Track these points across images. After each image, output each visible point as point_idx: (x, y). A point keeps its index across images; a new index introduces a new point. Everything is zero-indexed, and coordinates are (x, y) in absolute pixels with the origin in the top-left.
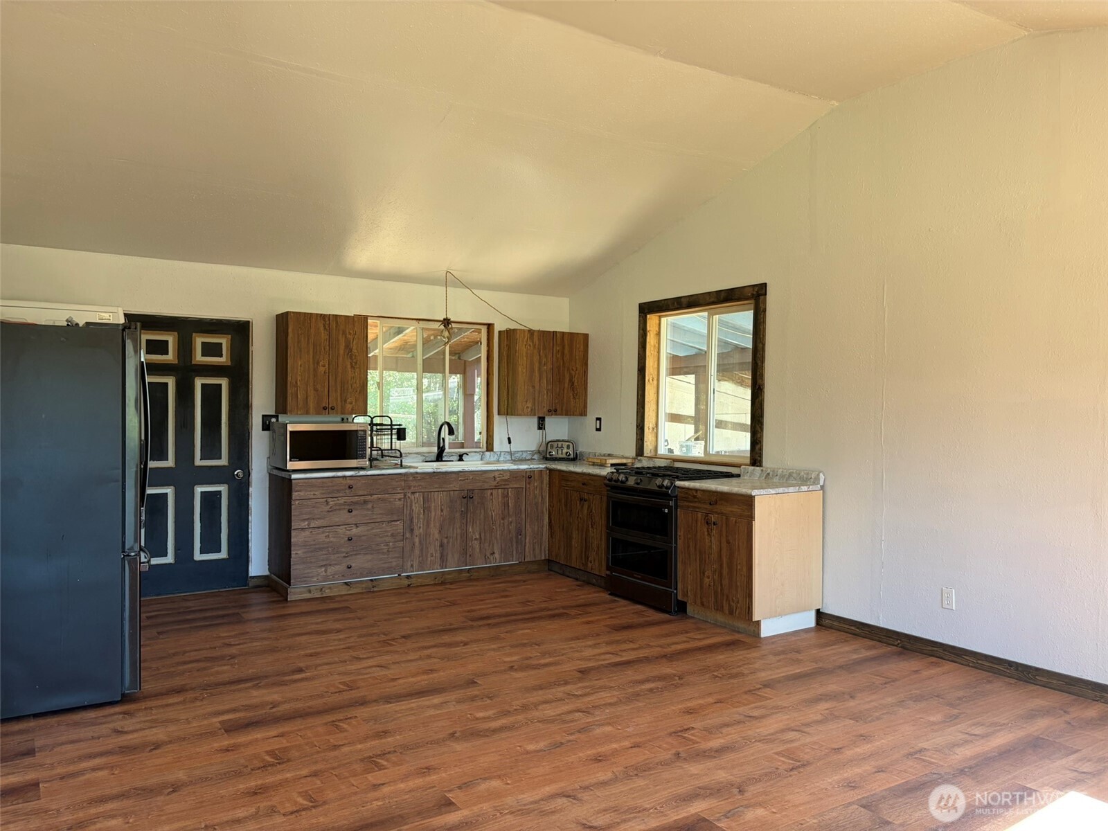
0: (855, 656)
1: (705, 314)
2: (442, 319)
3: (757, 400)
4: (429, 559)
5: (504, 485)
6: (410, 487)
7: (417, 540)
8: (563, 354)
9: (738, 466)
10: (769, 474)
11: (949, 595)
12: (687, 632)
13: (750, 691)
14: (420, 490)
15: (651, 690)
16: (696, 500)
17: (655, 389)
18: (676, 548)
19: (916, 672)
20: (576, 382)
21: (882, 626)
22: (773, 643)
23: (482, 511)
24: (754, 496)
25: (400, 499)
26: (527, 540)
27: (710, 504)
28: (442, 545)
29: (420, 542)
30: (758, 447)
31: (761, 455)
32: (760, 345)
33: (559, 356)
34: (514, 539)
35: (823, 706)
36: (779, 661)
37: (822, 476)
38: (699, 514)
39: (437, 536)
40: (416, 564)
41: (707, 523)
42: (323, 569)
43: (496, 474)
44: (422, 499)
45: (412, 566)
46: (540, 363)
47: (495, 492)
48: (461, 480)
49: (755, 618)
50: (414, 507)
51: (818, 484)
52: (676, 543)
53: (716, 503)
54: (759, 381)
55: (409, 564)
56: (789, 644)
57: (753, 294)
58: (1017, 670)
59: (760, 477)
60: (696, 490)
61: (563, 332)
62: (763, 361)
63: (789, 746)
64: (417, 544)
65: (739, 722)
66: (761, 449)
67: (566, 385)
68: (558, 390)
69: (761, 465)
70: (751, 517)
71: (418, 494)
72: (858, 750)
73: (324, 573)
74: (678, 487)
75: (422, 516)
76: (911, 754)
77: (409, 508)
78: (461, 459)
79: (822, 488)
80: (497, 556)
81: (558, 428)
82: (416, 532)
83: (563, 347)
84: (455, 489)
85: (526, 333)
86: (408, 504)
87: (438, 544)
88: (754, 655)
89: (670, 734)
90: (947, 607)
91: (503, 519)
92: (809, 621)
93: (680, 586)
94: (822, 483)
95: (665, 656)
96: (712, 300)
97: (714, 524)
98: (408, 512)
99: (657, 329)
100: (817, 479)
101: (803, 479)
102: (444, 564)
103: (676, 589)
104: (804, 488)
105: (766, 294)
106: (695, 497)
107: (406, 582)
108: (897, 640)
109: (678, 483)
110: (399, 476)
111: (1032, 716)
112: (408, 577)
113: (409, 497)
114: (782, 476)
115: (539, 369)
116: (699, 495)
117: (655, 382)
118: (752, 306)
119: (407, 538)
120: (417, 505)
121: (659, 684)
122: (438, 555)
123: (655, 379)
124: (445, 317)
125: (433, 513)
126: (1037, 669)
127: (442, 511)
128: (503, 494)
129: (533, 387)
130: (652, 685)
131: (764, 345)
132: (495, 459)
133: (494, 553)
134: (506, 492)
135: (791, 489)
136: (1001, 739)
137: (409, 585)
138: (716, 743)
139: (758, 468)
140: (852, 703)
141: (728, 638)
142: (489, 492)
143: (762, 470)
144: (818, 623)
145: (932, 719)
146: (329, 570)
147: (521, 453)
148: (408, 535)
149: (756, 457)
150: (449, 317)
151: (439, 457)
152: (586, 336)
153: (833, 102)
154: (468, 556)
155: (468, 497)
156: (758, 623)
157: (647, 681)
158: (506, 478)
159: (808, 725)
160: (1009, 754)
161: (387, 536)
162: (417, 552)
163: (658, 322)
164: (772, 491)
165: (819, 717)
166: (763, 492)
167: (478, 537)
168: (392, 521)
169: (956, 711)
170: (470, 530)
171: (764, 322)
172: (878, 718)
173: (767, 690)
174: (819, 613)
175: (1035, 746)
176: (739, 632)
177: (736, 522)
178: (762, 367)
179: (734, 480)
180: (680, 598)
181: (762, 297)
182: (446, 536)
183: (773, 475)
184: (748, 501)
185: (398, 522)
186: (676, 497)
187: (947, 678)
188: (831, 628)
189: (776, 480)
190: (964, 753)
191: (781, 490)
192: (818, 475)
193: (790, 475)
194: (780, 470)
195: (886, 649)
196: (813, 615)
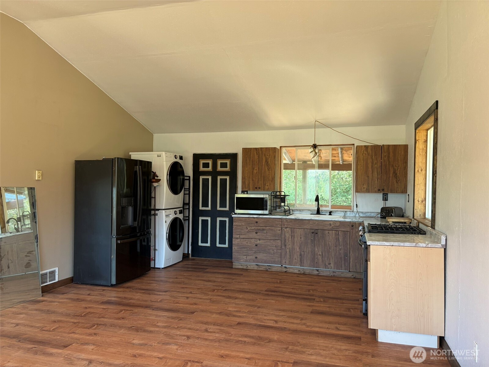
2: (312, 145)
4: (294, 261)
5: (337, 229)
6: (284, 225)
7: (288, 250)
8: (389, 157)
10: (431, 233)
14: (289, 227)
17: (424, 177)
20: (398, 173)
23: (323, 241)
25: (279, 230)
26: (351, 260)
28: (301, 255)
29: (289, 251)
31: (434, 221)
33: (386, 159)
34: (343, 259)
39: (298, 250)
40: (287, 262)
42: (245, 257)
43: (331, 223)
44: (290, 231)
45: (285, 262)
46: (372, 163)
47: (330, 232)
48: (310, 224)
50: (286, 235)
51: (440, 243)
55: (284, 261)
61: (389, 145)
64: (288, 252)
66: (434, 217)
67: (391, 175)
68: (385, 178)
69: (434, 228)
71: (288, 228)
73: (246, 259)
75: (290, 239)
77: (284, 235)
78: (330, 214)
80: (332, 265)
82: (287, 247)
83: (389, 153)
84: (308, 228)
85: (363, 147)
86: (283, 233)
87: (299, 254)
91: (336, 247)
98: (283, 236)
99: (425, 138)
102: (302, 264)
107: (285, 270)
110: (278, 219)
112: (285, 267)
113: (284, 229)
115: (372, 167)
117: (424, 172)
119: (283, 249)
120: (288, 234)
122: (299, 259)
124: (314, 143)
125: (296, 239)
127: (301, 238)
128: (335, 233)
129: (368, 177)
133: (330, 264)
134: (337, 233)
137: (286, 272)
139: (430, 229)
142: (327, 231)
146: (248, 258)
148: (283, 247)
150: (316, 143)
151: (318, 212)
152: (408, 145)
154: (315, 263)
155: (315, 233)
158: (338, 225)
161: (273, 246)
162: (288, 256)
163: (426, 134)
167: (321, 254)
168: (276, 240)
170: (316, 250)
181: (437, 110)
182: (303, 251)
185: (278, 241)
192: (441, 236)
193: (435, 235)
194: (434, 232)
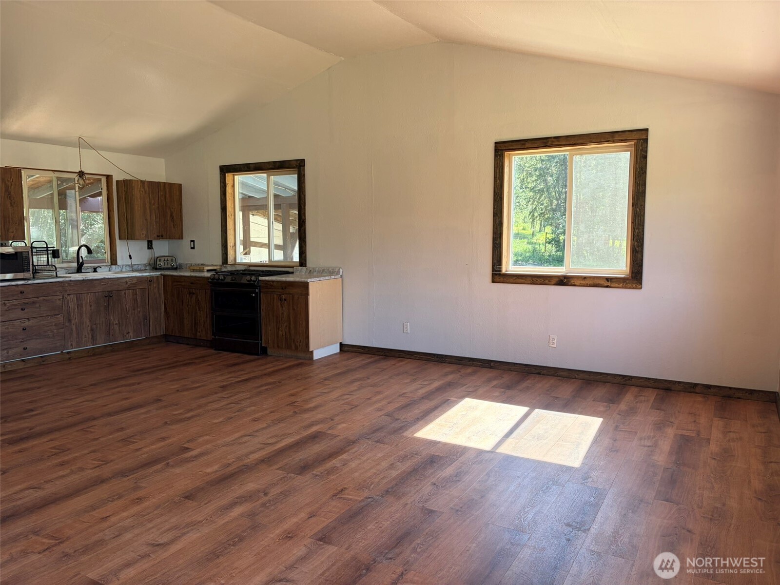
0: (364, 362)
1: (265, 175)
2: (78, 171)
3: (302, 228)
4: (84, 340)
5: (134, 287)
6: (66, 291)
7: (74, 327)
8: (165, 197)
9: (292, 267)
10: (311, 271)
11: (407, 326)
12: (272, 363)
13: (318, 383)
14: (73, 293)
15: (266, 389)
16: (273, 287)
17: (233, 221)
18: (260, 316)
19: (394, 364)
20: (175, 216)
21: (374, 346)
22: (321, 362)
23: (119, 305)
24: (309, 283)
25: (59, 300)
26: (151, 323)
27: (282, 289)
28: (92, 330)
29: (76, 328)
30: (303, 255)
31: (305, 260)
32: (303, 196)
33: (163, 199)
34: (142, 323)
35: (356, 384)
36: (328, 369)
37: (341, 270)
38: (275, 296)
39: (88, 323)
40: (74, 344)
41: (281, 300)
42: (6, 352)
43: (128, 280)
44: (75, 299)
45: (72, 345)
46: (150, 203)
47: (127, 292)
48: (103, 285)
49: (311, 350)
50: (70, 305)
51: (339, 274)
52: (260, 314)
53: (286, 288)
54: (303, 217)
55: (69, 344)
56: (328, 361)
57: (297, 165)
58: (437, 357)
59: (306, 273)
60: (273, 282)
61: (165, 183)
62: (305, 205)
63: (347, 401)
64: (74, 329)
65: (319, 396)
66: (305, 257)
67: (169, 219)
68: (163, 222)
69: (305, 266)
70: (307, 294)
71: (72, 296)
72: (378, 397)
73: (6, 354)
74: (261, 281)
75: (76, 310)
76: (401, 395)
77: (66, 306)
78: (95, 270)
79: (341, 276)
80: (131, 334)
81: (162, 248)
82: (73, 322)
83: (166, 193)
84: (99, 291)
85: (139, 183)
86: (66, 303)
87: (89, 328)
88: (314, 368)
89: (287, 405)
90: (406, 332)
91: (134, 310)
92: (336, 349)
93: (263, 338)
94: (341, 274)
95: (265, 375)
96: (271, 167)
97: (285, 300)
98: (66, 308)
99: (232, 183)
100: (339, 271)
101: (331, 272)
102: (95, 342)
103: (261, 340)
104: (333, 277)
105: (304, 166)
106: (272, 286)
107: (68, 356)
108: (382, 352)
109: (261, 278)
110: (58, 284)
111: (446, 375)
112: (68, 353)
113: (66, 298)
114: (319, 272)
115: (150, 207)
116: (275, 284)
117: (233, 217)
118: (297, 172)
119: (66, 326)
120: (72, 303)
121: (270, 386)
122: (90, 336)
123: (233, 215)
124: (80, 170)
125: (84, 309)
126: (446, 356)
127: (91, 306)
128: (133, 293)
129: (146, 220)
130: (266, 387)
131: (305, 196)
132: (119, 270)
133: (129, 332)
134: (135, 291)
135: (327, 278)
136: (436, 384)
137: (69, 358)
138: (312, 405)
139: (304, 268)
140: (369, 381)
141: (296, 362)
142: (123, 292)
143: (307, 269)
144: (341, 350)
145: (406, 381)
146: (10, 352)
147: (137, 266)
148: (67, 324)
149: (303, 262)
150: (83, 170)
151: (79, 270)
152: (180, 185)
153: (341, 57)
154: (111, 336)
155: (109, 296)
156: (312, 352)
157: (262, 386)
158: (135, 282)
159: (352, 392)
160: (439, 389)
161: (52, 325)
162: (75, 335)
163: (232, 178)
164: (317, 279)
165: (356, 388)
166: (313, 280)
167: (117, 322)
168: (55, 315)
169: (415, 377)
170: (112, 318)
171: (304, 182)
172: (383, 385)
173: (326, 381)
174: (341, 344)
175: (450, 385)
176: (300, 359)
177: (298, 298)
178: (304, 209)
179: (291, 275)
180: (264, 345)
181: (302, 168)
182: (95, 323)
183: (313, 271)
184: (305, 286)
185: (59, 316)
186: (260, 286)
187: (408, 365)
188: (348, 351)
189: (315, 274)
190: (422, 392)
191: (321, 279)
192: (339, 269)
193: (323, 270)
194: (317, 268)
195: (377, 358)
196: (338, 345)
